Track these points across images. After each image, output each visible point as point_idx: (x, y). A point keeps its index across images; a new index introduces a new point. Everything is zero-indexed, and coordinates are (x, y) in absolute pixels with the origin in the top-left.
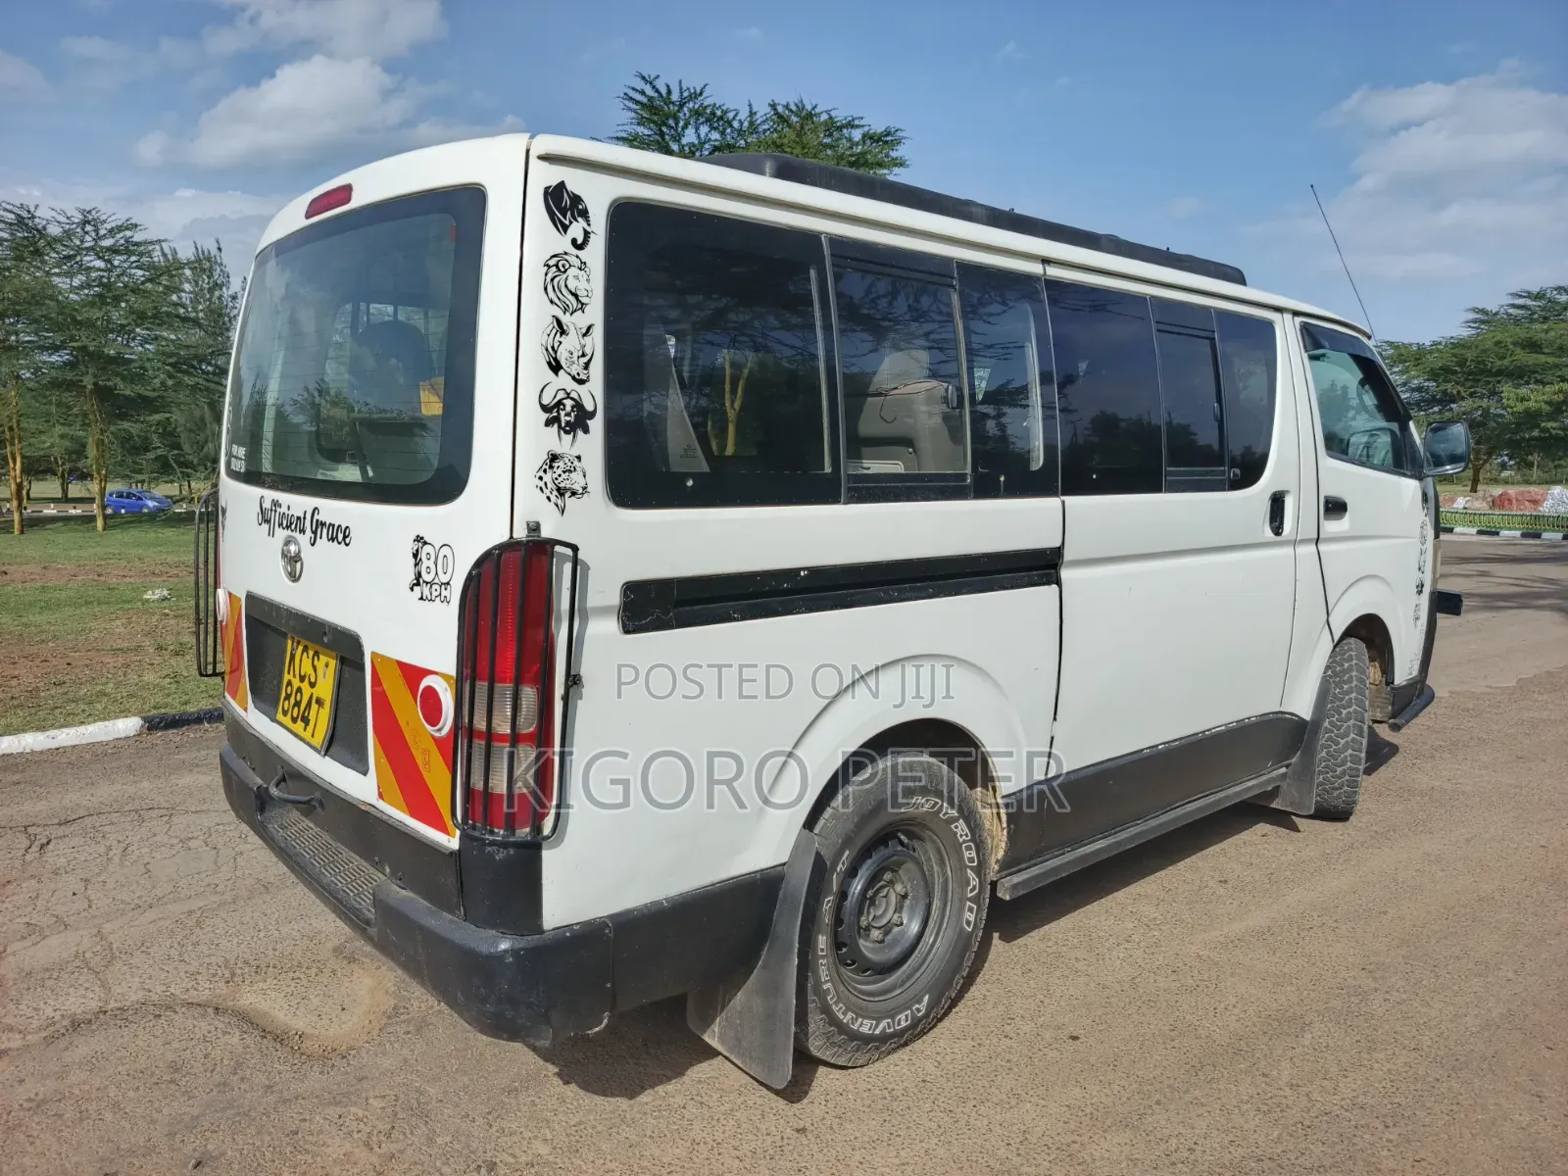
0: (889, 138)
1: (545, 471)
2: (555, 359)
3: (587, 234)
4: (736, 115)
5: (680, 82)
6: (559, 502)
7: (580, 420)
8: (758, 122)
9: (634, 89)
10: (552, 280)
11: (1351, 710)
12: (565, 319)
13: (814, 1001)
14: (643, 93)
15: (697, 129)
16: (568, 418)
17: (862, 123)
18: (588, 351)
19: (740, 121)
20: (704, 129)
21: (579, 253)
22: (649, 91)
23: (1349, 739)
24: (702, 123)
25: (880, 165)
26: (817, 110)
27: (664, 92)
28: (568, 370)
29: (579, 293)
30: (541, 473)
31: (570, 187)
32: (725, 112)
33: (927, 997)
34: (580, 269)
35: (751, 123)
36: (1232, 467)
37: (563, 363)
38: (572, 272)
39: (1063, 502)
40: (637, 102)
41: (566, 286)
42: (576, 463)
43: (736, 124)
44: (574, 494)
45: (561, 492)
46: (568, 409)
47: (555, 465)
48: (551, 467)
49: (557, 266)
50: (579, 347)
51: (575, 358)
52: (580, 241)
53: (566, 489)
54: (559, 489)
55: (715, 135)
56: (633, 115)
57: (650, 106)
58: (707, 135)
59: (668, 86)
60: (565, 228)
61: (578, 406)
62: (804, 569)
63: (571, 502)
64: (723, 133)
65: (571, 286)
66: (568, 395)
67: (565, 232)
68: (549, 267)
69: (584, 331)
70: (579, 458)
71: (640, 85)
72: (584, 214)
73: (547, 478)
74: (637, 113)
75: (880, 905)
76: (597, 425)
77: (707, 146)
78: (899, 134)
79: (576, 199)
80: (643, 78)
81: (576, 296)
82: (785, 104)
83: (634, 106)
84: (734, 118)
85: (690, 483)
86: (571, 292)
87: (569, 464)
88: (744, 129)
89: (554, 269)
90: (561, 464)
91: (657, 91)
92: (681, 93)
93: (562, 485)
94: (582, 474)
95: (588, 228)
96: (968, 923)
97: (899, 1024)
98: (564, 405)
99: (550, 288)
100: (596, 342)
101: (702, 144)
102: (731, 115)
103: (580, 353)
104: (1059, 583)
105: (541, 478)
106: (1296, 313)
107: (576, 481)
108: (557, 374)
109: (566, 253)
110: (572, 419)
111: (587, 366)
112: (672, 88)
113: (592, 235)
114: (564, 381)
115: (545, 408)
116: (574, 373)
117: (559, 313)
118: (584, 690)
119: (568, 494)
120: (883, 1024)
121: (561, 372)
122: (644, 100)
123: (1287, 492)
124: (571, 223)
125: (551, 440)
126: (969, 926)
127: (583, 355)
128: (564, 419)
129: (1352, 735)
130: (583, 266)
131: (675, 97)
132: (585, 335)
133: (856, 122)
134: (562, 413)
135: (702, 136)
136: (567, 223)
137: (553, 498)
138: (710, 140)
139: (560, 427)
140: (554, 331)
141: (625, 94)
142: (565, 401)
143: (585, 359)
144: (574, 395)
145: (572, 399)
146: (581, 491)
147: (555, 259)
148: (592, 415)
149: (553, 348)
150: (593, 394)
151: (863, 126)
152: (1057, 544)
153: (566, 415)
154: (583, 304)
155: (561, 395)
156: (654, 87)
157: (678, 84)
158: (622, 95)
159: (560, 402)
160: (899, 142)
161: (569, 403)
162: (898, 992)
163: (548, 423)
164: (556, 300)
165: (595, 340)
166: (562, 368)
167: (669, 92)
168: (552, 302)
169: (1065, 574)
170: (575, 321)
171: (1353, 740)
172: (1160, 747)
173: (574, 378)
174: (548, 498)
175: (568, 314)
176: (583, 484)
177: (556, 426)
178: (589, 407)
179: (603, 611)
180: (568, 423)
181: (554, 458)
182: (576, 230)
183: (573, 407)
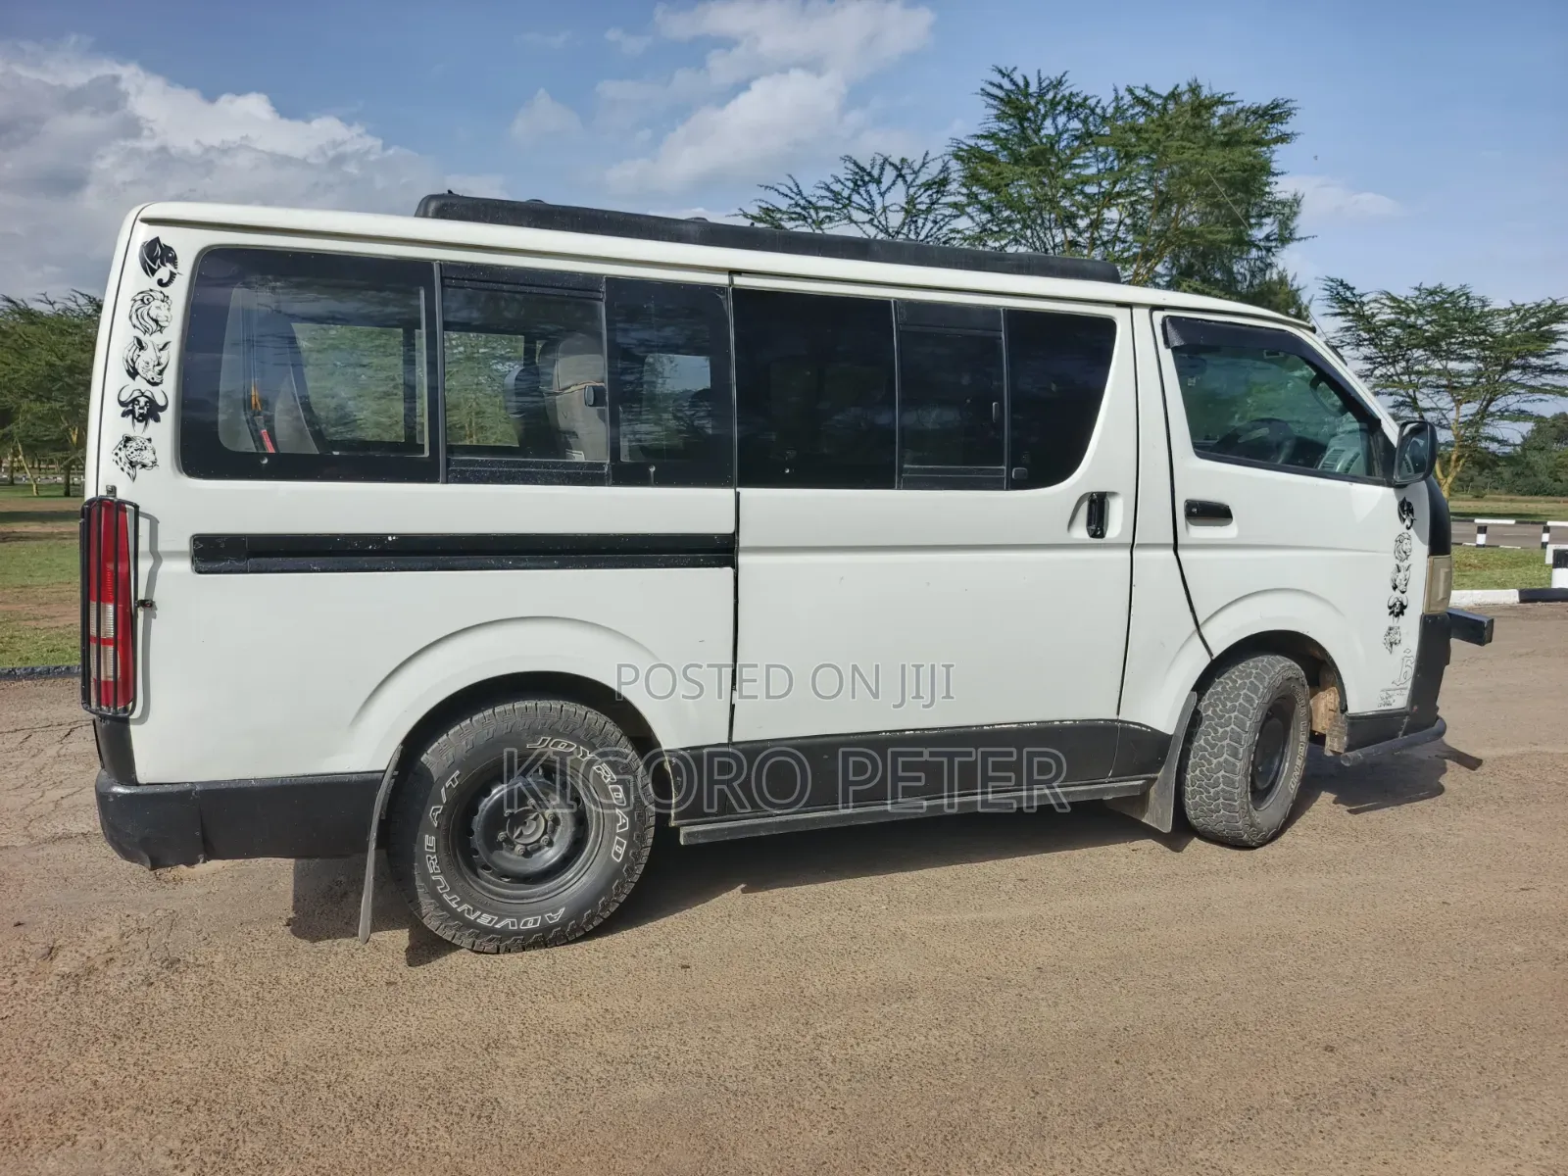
0: (1276, 111)
1: (120, 449)
2: (134, 368)
3: (172, 275)
4: (1098, 102)
5: (1039, 72)
6: (131, 472)
7: (153, 412)
8: (1125, 107)
9: (991, 84)
10: (137, 310)
11: (1228, 729)
12: (145, 339)
13: (421, 887)
14: (1000, 87)
15: (1054, 120)
16: (141, 411)
17: (1233, 98)
18: (163, 361)
19: (1103, 108)
20: (1062, 120)
21: (164, 289)
22: (1007, 84)
23: (1221, 759)
24: (1059, 114)
25: (1258, 143)
26: (1179, 90)
27: (1021, 83)
28: (144, 376)
29: (159, 319)
30: (117, 451)
31: (162, 241)
32: (1086, 99)
33: (563, 909)
34: (163, 301)
35: (1117, 108)
36: (1013, 466)
37: (140, 371)
38: (154, 304)
39: (738, 495)
40: (995, 97)
41: (148, 314)
42: (147, 443)
43: (1098, 111)
44: (144, 466)
45: (132, 465)
46: (142, 404)
47: (129, 445)
48: (125, 446)
49: (142, 300)
50: (155, 358)
51: (151, 367)
52: (165, 281)
53: (137, 463)
54: (131, 463)
55: (1075, 124)
56: (995, 112)
57: (1007, 101)
58: (1065, 125)
59: (1025, 78)
60: (153, 272)
61: (151, 401)
62: (392, 535)
63: (140, 472)
64: (1085, 122)
65: (152, 314)
66: (143, 395)
67: (153, 274)
68: (135, 301)
69: (161, 347)
70: (150, 440)
71: (997, 78)
72: (173, 260)
73: (122, 454)
74: (998, 109)
75: (529, 827)
76: (168, 417)
77: (1065, 136)
78: (1289, 105)
79: (167, 249)
80: (1000, 71)
81: (156, 321)
82: (1144, 86)
83: (995, 103)
84: (1096, 106)
85: (266, 461)
86: (152, 319)
87: (141, 444)
88: (1108, 115)
89: (140, 302)
90: (134, 444)
91: (1015, 84)
92: (1040, 83)
93: (134, 460)
94: (151, 452)
95: (174, 271)
96: (617, 855)
97: (525, 924)
98: (139, 401)
99: (134, 317)
100: (172, 356)
101: (1060, 134)
102: (1092, 102)
103: (156, 363)
104: (735, 566)
105: (116, 454)
106: (1154, 308)
107: (147, 457)
108: (134, 379)
109: (151, 290)
110: (145, 411)
111: (161, 372)
112: (1029, 79)
113: (177, 276)
114: (140, 383)
115: (122, 404)
116: (149, 377)
117: (140, 335)
118: (157, 612)
119: (139, 466)
120: (508, 921)
121: (138, 377)
122: (1001, 94)
123: (1114, 494)
124: (159, 267)
125: (127, 426)
126: (618, 858)
127: (159, 364)
128: (138, 411)
129: (1225, 756)
130: (165, 298)
131: (1033, 88)
132: (161, 350)
133: (1227, 98)
134: (137, 407)
135: (1060, 126)
136: (156, 268)
137: (126, 469)
138: (1068, 130)
139: (134, 417)
140: (134, 348)
141: (982, 90)
142: (139, 399)
143: (160, 368)
144: (148, 394)
145: (147, 397)
146: (151, 464)
147: (141, 296)
148: (163, 408)
149: (132, 360)
150: (167, 392)
151: (1233, 103)
152: (730, 529)
153: (140, 408)
154: (161, 327)
155: (136, 394)
156: (1011, 80)
157: (1036, 74)
158: (980, 91)
159: (135, 399)
160: (1289, 113)
161: (143, 400)
162: (535, 900)
163: (124, 414)
164: (138, 324)
165: (171, 353)
166: (138, 373)
167: (1027, 85)
168: (134, 326)
169: (743, 559)
170: (153, 340)
171: (1226, 761)
172: (907, 733)
173: (149, 382)
174: (122, 469)
175: (147, 335)
176: (153, 459)
177: (131, 417)
178: (161, 402)
179: (175, 555)
180: (141, 415)
181: (128, 439)
182: (163, 273)
183: (146, 402)
